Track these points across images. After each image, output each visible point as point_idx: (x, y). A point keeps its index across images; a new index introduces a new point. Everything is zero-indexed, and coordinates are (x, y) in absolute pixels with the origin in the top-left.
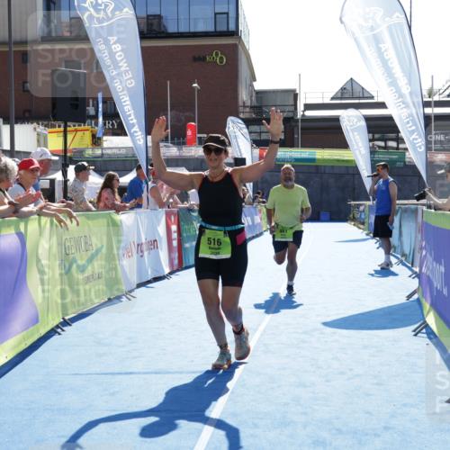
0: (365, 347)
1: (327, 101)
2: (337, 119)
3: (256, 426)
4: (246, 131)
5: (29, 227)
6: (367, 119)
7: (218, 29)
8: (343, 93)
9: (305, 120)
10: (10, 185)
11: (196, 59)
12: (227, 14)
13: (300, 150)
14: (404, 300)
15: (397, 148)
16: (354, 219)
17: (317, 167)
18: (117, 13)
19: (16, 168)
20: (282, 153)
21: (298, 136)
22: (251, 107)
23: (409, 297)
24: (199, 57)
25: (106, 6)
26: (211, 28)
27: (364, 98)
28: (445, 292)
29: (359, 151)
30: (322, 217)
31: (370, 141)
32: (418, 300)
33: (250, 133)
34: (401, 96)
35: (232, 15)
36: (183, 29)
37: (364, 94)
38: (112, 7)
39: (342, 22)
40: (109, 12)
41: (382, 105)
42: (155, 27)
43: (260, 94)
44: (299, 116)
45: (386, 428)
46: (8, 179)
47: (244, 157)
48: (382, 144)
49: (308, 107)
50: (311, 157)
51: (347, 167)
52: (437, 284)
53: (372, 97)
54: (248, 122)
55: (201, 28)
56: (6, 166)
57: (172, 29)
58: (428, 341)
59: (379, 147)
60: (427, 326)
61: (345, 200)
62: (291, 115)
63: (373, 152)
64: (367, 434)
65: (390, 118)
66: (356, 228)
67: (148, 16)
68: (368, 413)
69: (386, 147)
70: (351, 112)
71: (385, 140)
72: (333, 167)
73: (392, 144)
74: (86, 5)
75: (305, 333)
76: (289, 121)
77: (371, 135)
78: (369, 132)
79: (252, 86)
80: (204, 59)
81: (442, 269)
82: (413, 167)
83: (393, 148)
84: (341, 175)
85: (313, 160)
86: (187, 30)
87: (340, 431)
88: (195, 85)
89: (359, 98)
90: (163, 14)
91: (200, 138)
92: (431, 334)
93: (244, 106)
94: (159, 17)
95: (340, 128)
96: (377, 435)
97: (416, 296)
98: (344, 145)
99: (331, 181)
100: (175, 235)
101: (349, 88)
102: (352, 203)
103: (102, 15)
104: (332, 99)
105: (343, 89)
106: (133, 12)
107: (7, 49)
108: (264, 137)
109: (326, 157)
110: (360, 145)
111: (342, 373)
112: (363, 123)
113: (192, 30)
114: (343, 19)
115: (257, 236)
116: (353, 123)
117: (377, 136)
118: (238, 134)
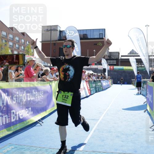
0: (132, 115)
1: (127, 55)
2: (128, 59)
3: (103, 132)
4: (106, 62)
5: (53, 84)
6: (136, 59)
7: (100, 37)
8: (131, 53)
9: (121, 59)
10: (48, 74)
11: (94, 44)
12: (102, 34)
13: (120, 67)
14: (143, 104)
15: (144, 67)
16: (133, 84)
17: (124, 71)
18: (75, 34)
19: (50, 70)
20: (115, 67)
21: (119, 63)
22: (108, 56)
23: (144, 103)
24: (95, 44)
25: (72, 33)
26: (98, 37)
27: (136, 54)
28: (152, 102)
29: (134, 67)
30: (125, 83)
31: (137, 64)
32: (146, 104)
33: (107, 62)
34: (143, 54)
35: (104, 34)
36: (92, 37)
37: (136, 53)
38: (73, 33)
39: (128, 36)
40: (73, 34)
41: (139, 56)
42: (85, 37)
43: (110, 53)
44: (120, 58)
45: (134, 134)
46: (48, 73)
47: (106, 68)
48: (140, 65)
49: (122, 56)
50: (123, 68)
51: (131, 71)
52: (150, 100)
53: (138, 54)
54: (107, 60)
55: (96, 37)
56: (47, 69)
57: (89, 37)
58: (147, 114)
59: (140, 66)
60: (147, 110)
61: (131, 79)
62: (118, 58)
63: (138, 67)
64: (129, 135)
65: (141, 59)
66: (133, 86)
67: (83, 34)
68: (130, 130)
69: (141, 66)
70: (132, 57)
71: (141, 65)
72: (128, 71)
73: (143, 65)
74: (67, 32)
75: (118, 111)
76: (117, 60)
77: (137, 63)
78: (137, 62)
79: (108, 51)
80: (97, 44)
81: (151, 96)
82: (146, 71)
83: (143, 66)
84: (130, 73)
85: (123, 69)
86: (93, 38)
87: (123, 134)
88: (94, 51)
89: (135, 54)
90: (87, 34)
91: (95, 64)
92: (148, 112)
93: (106, 56)
94: (86, 34)
95: (129, 61)
96: (132, 135)
97: (146, 103)
98: (130, 65)
99: (128, 74)
100: (89, 87)
101: (132, 51)
102: (133, 80)
103: (71, 34)
104: (128, 54)
105: (131, 52)
106: (78, 34)
107: (50, 42)
108: (111, 63)
109: (126, 68)
110: (134, 66)
111: (125, 121)
112: (135, 60)
113: (94, 38)
114: (129, 35)
115: (109, 88)
116: (133, 60)
117: (139, 63)
118: (104, 62)
